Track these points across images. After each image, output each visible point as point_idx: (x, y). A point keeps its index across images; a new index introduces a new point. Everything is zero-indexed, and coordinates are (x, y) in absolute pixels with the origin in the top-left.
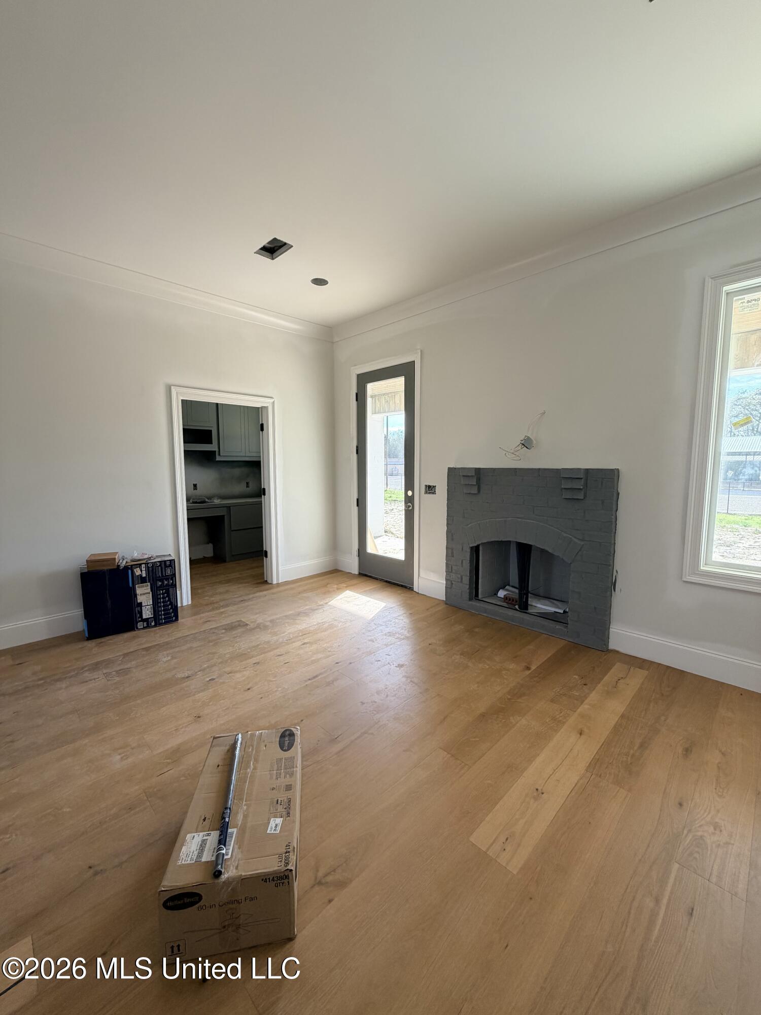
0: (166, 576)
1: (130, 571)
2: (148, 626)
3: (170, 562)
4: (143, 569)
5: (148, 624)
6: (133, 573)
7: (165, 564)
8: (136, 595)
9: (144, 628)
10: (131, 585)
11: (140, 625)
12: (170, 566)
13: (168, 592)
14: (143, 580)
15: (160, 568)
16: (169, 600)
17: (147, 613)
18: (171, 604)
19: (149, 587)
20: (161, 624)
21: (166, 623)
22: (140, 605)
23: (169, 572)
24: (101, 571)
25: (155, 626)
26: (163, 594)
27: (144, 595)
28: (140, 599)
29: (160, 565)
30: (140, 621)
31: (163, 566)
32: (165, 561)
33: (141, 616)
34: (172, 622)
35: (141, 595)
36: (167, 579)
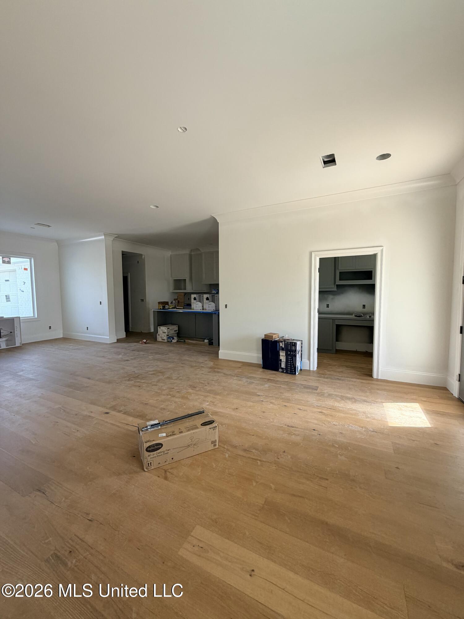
0: (292, 350)
1: (278, 343)
2: (283, 372)
3: (294, 344)
4: (283, 344)
5: (283, 370)
6: (279, 344)
7: (292, 344)
8: (279, 355)
9: (281, 372)
10: (278, 350)
11: (280, 370)
12: (294, 345)
13: (292, 358)
14: (283, 349)
15: (290, 345)
16: (293, 362)
17: (283, 365)
18: (293, 365)
19: (285, 353)
20: (288, 373)
21: (290, 373)
22: (281, 360)
23: (293, 348)
24: (268, 340)
25: (286, 373)
26: (290, 358)
27: (283, 356)
28: (281, 358)
29: (290, 344)
30: (280, 368)
31: (291, 344)
32: (292, 342)
33: (281, 366)
34: (293, 374)
35: (281, 356)
36: (292, 352)
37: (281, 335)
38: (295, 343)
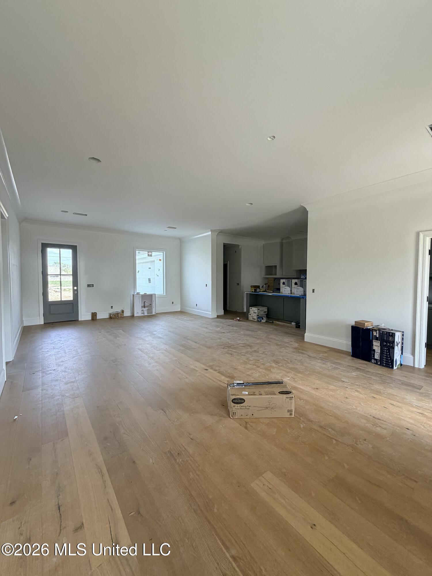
0: (389, 341)
1: (371, 332)
4: (378, 333)
5: (376, 362)
10: (371, 339)
13: (389, 350)
14: (377, 339)
17: (377, 356)
18: (390, 357)
19: (379, 343)
20: (383, 366)
22: (374, 350)
23: (391, 338)
25: (380, 365)
26: (386, 350)
29: (386, 334)
30: (373, 359)
32: (389, 333)
33: (374, 356)
34: (390, 368)
35: (375, 346)
37: (375, 324)
38: (392, 333)
